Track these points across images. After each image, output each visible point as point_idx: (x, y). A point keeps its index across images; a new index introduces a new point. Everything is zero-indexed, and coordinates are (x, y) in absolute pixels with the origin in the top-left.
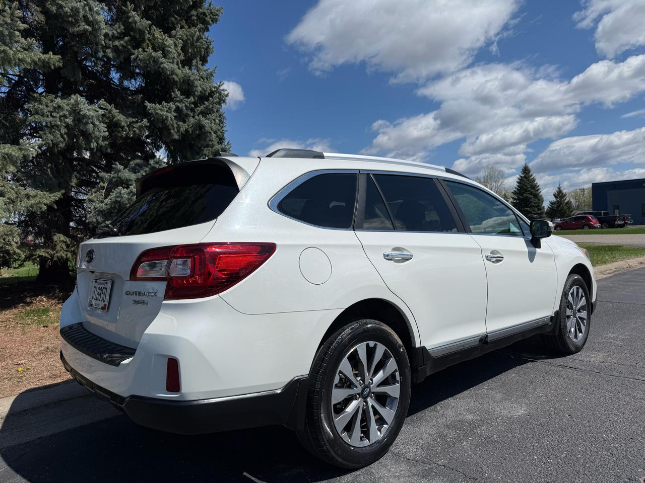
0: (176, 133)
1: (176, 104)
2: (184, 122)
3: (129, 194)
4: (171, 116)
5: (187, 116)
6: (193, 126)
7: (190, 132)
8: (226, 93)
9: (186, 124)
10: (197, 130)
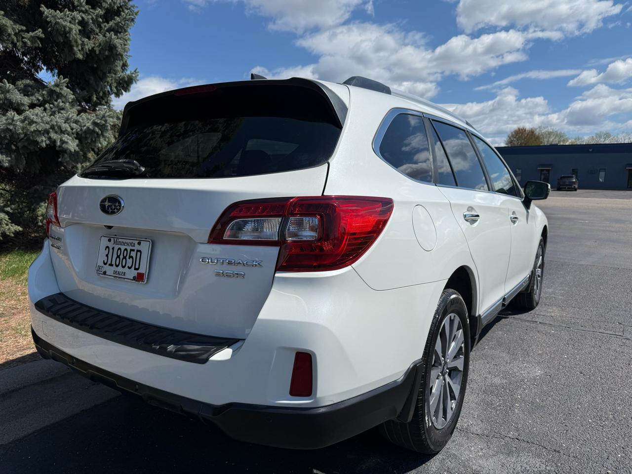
0: (79, 50)
1: (80, 14)
2: (89, 38)
3: (23, 121)
4: (76, 28)
5: (92, 31)
6: (100, 44)
7: (97, 52)
8: (136, 10)
9: (91, 42)
10: (106, 50)
